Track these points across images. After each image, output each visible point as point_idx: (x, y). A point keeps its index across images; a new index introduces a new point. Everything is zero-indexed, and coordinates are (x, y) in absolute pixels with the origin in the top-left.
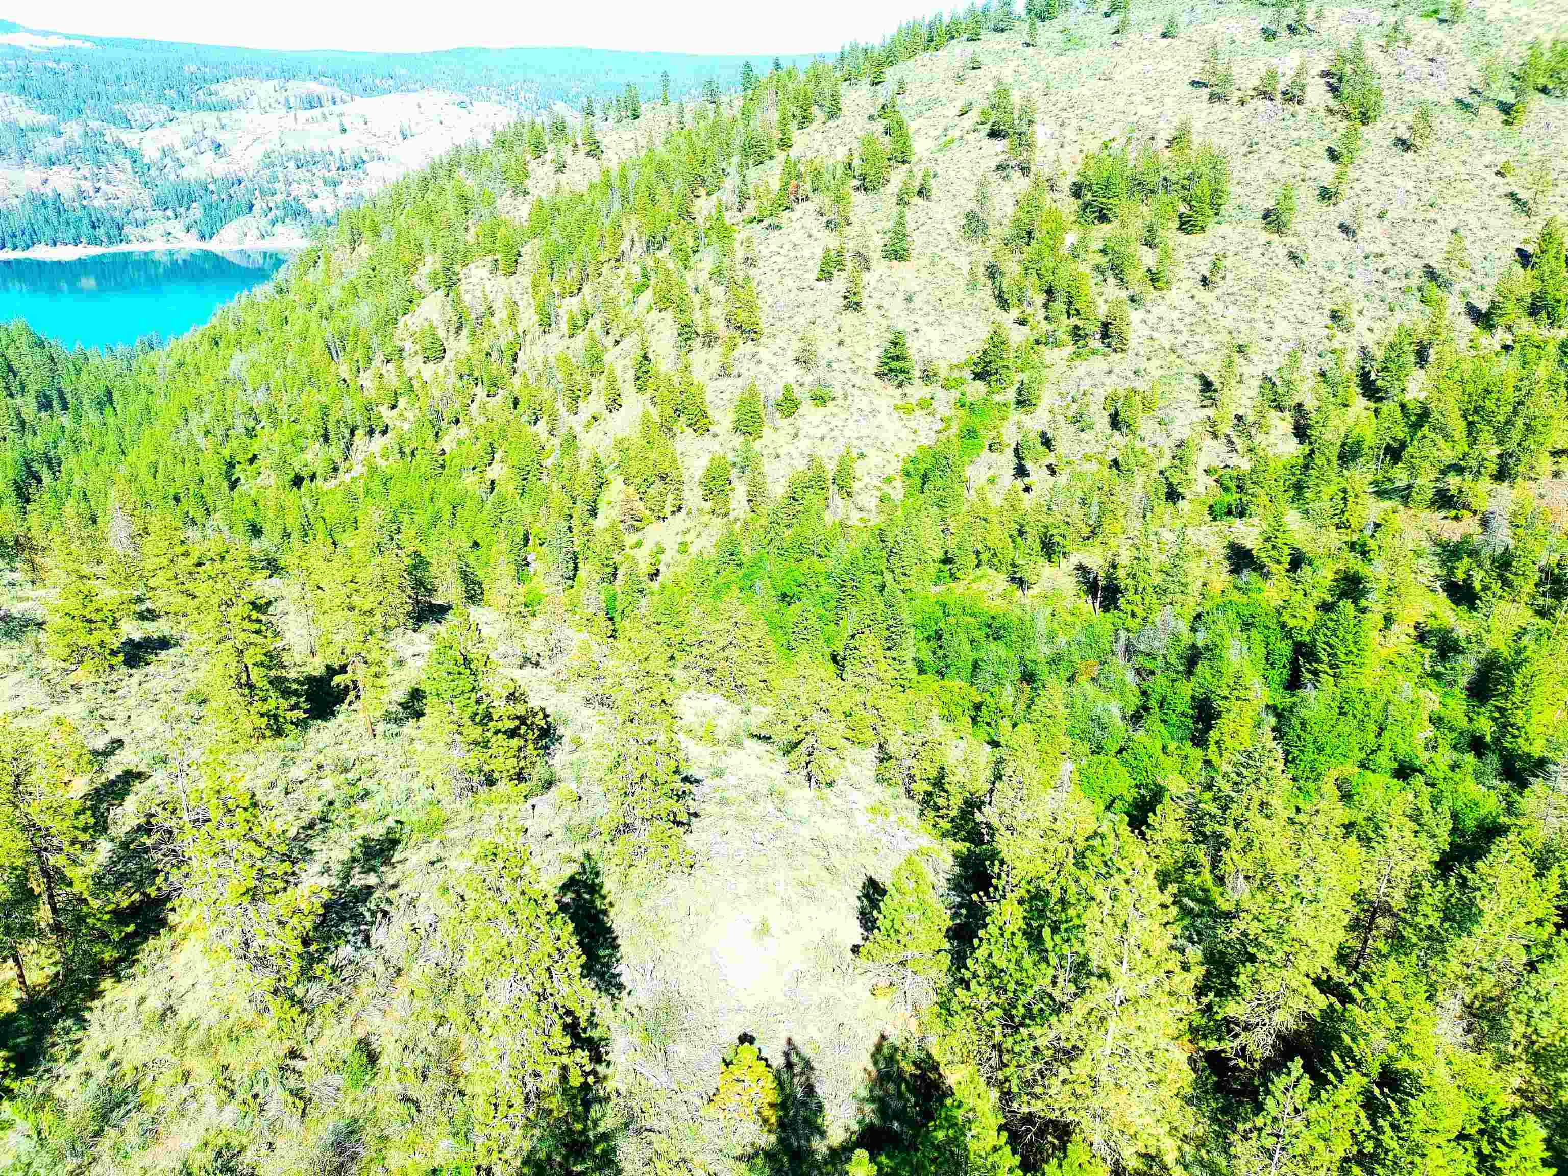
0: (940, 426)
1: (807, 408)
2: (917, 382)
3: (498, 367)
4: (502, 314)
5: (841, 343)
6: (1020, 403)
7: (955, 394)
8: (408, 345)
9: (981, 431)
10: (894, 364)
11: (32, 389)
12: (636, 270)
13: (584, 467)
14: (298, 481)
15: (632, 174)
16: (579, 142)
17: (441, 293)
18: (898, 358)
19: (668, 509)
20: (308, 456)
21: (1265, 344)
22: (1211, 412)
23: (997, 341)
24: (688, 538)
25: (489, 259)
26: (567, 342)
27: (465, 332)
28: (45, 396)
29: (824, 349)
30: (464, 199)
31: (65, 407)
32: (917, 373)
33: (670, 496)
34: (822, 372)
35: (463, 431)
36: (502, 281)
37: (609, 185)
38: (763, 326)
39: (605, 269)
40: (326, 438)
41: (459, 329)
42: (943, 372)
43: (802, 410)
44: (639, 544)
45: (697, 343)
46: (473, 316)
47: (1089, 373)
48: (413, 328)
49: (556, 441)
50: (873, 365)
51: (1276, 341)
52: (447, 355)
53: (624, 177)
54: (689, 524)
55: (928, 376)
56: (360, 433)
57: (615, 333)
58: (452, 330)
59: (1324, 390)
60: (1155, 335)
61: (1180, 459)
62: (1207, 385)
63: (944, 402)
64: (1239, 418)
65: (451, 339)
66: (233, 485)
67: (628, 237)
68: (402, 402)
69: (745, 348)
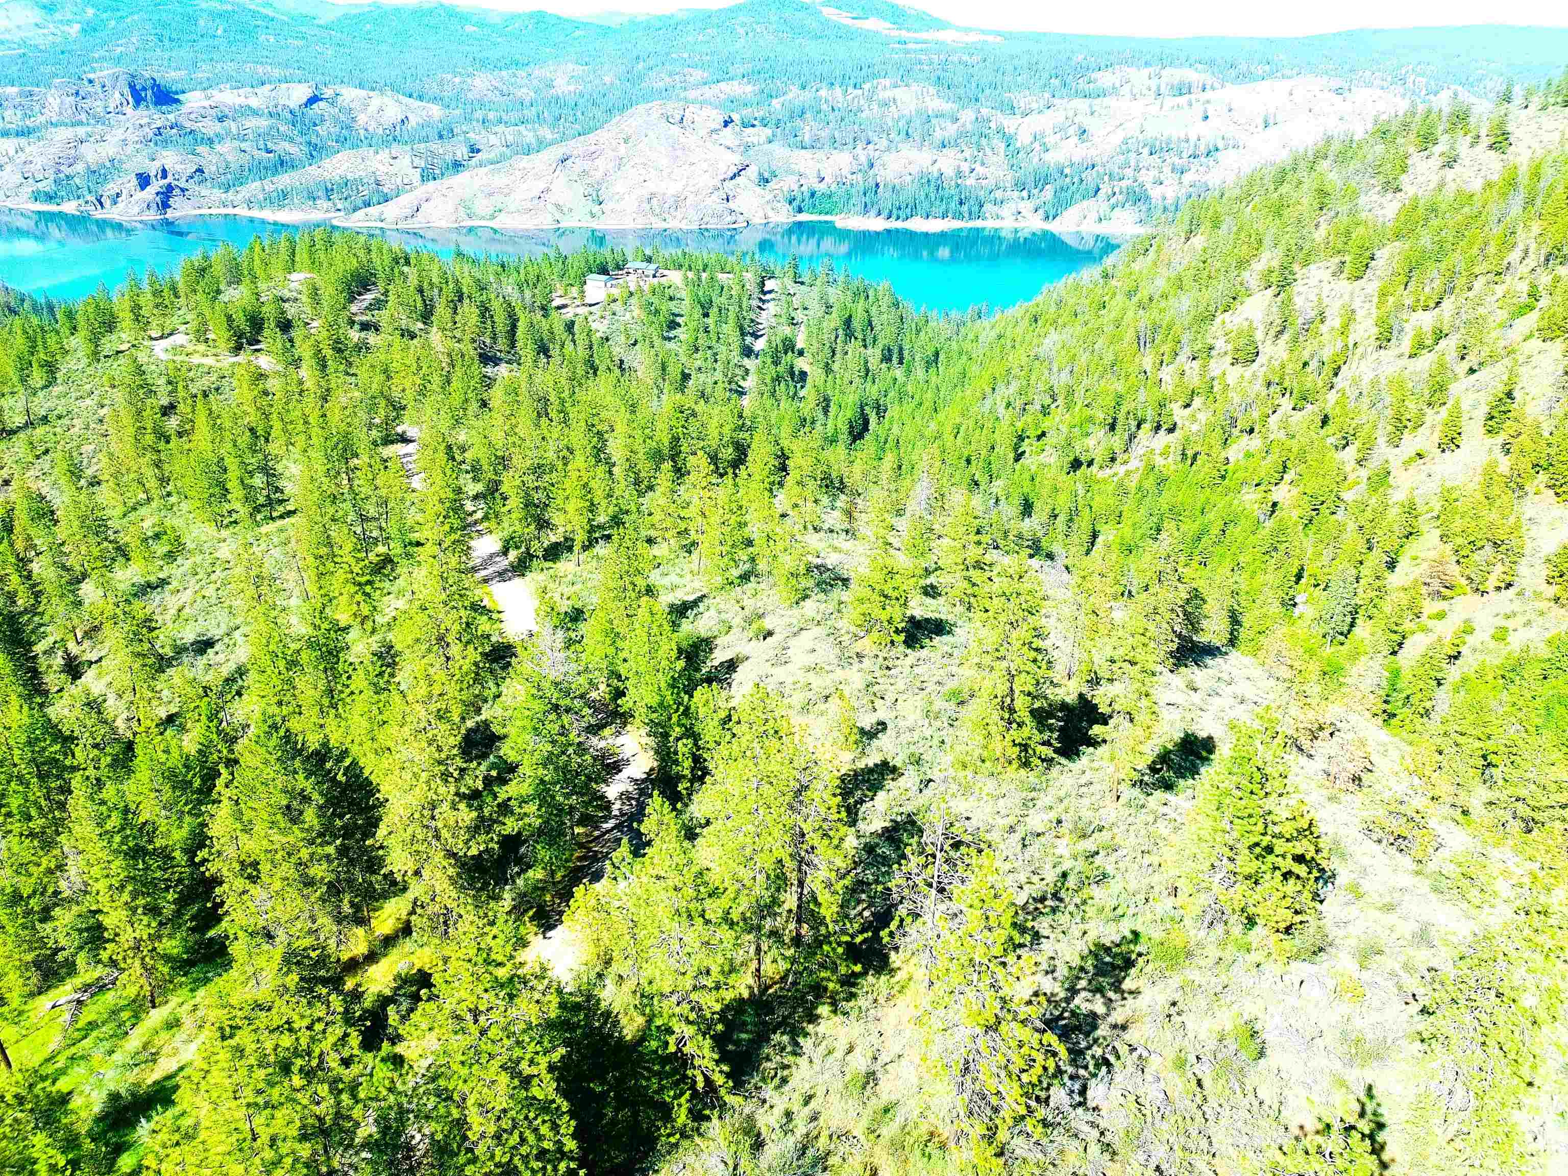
3: (1312, 380)
4: (1334, 321)
8: (1220, 344)
11: (881, 343)
12: (1524, 287)
13: (1393, 513)
14: (1076, 464)
15: (1548, 172)
16: (1483, 132)
17: (1270, 292)
19: (1492, 582)
20: (1090, 442)
24: (1510, 624)
25: (1337, 260)
26: (1405, 361)
27: (1286, 337)
28: (889, 350)
30: (1322, 193)
31: (901, 362)
33: (1499, 568)
35: (1255, 443)
36: (1343, 285)
37: (1513, 184)
39: (1479, 284)
40: (1113, 427)
41: (1281, 332)
44: (1441, 616)
46: (1301, 320)
48: (1229, 326)
49: (1364, 473)
52: (1259, 360)
53: (1536, 175)
54: (1517, 606)
56: (1146, 427)
57: (1472, 360)
58: (1272, 333)
65: (1269, 342)
66: (1018, 457)
67: (1521, 246)
68: (1197, 402)
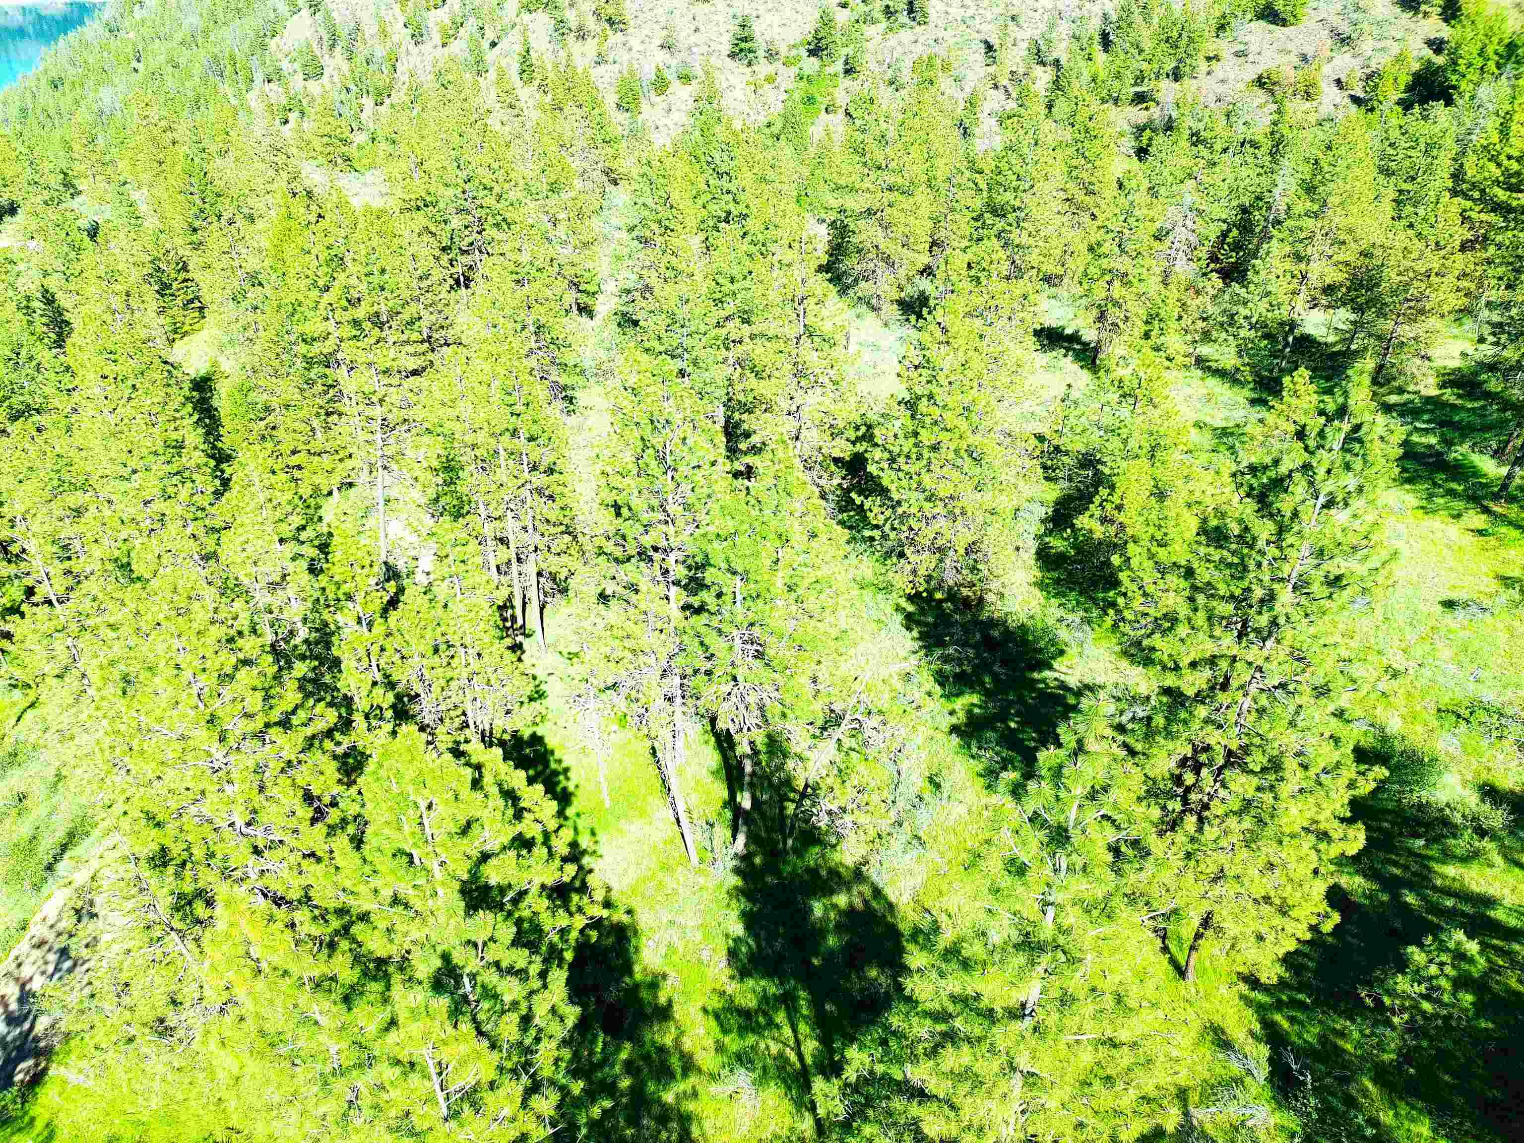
0: (785, 96)
1: (676, 86)
2: (763, 61)
4: (370, 29)
5: (696, 30)
6: (848, 72)
7: (794, 70)
8: (285, 64)
9: (818, 97)
10: (743, 45)
17: (305, 12)
18: (745, 39)
21: (1031, 14)
22: (991, 69)
23: (826, 20)
26: (441, 50)
27: (338, 49)
29: (684, 35)
32: (761, 53)
34: (683, 55)
38: (628, 18)
41: (333, 46)
42: (783, 50)
43: (671, 89)
45: (571, 38)
46: (345, 33)
47: (900, 43)
48: (286, 49)
50: (726, 49)
51: (1041, 11)
52: (326, 71)
55: (771, 55)
57: (491, 36)
58: (326, 47)
59: (1075, 46)
60: (949, 10)
61: (971, 103)
62: (989, 48)
63: (787, 77)
64: (1012, 73)
65: (327, 57)
68: (293, 116)
69: (616, 38)
